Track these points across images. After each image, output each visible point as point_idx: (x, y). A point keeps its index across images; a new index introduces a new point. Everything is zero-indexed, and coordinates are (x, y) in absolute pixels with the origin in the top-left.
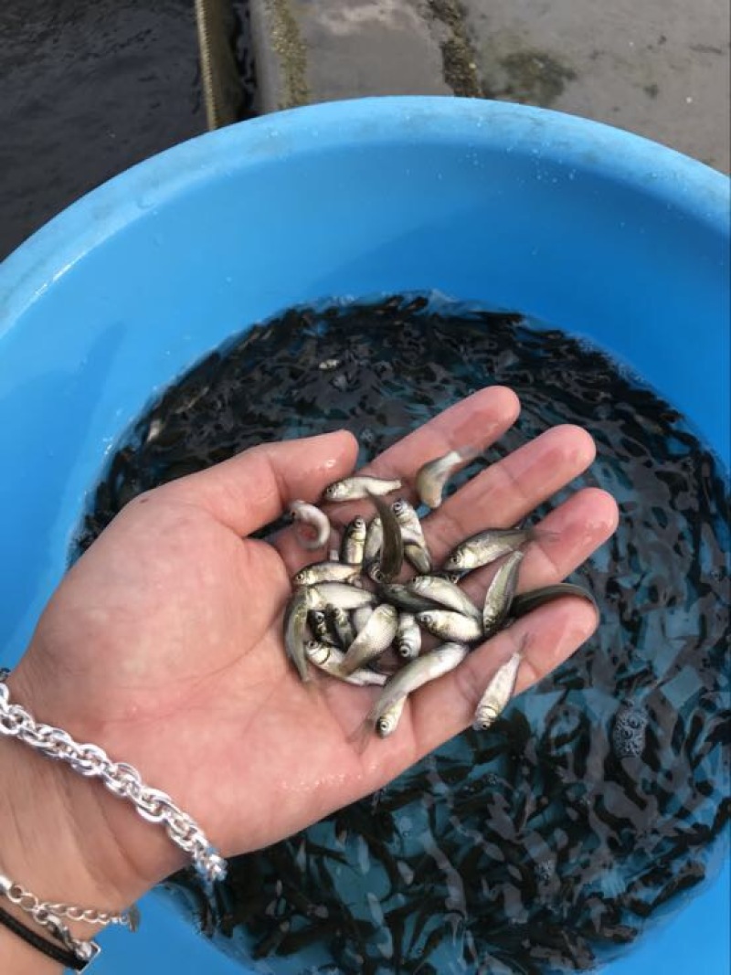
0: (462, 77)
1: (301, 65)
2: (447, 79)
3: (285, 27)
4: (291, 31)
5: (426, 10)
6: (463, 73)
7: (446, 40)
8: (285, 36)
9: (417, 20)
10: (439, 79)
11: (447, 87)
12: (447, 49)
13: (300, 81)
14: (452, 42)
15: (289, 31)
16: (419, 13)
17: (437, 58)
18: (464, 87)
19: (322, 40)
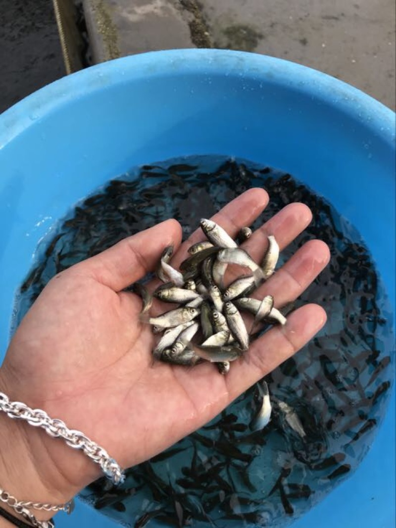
0: (201, 40)
1: (114, 39)
2: (194, 41)
3: (103, 19)
4: (107, 22)
5: (179, 5)
6: (202, 37)
7: (191, 20)
8: (104, 24)
9: (174, 11)
10: (189, 41)
11: (194, 45)
12: (192, 25)
13: (115, 47)
14: (194, 21)
16: (175, 7)
17: (187, 31)
18: (202, 43)
19: (125, 25)
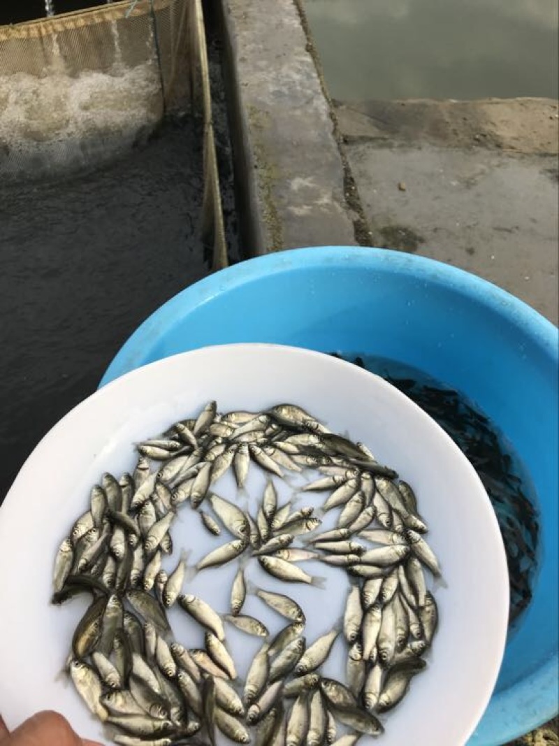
0: (365, 238)
1: (278, 229)
2: (357, 239)
3: (270, 210)
4: (273, 213)
5: (344, 205)
6: (365, 236)
7: (355, 219)
8: (270, 214)
9: (340, 209)
10: (352, 239)
11: (356, 243)
12: (357, 225)
13: (278, 237)
14: (359, 221)
15: (272, 212)
16: (341, 206)
17: (351, 229)
18: (365, 242)
19: (290, 217)
